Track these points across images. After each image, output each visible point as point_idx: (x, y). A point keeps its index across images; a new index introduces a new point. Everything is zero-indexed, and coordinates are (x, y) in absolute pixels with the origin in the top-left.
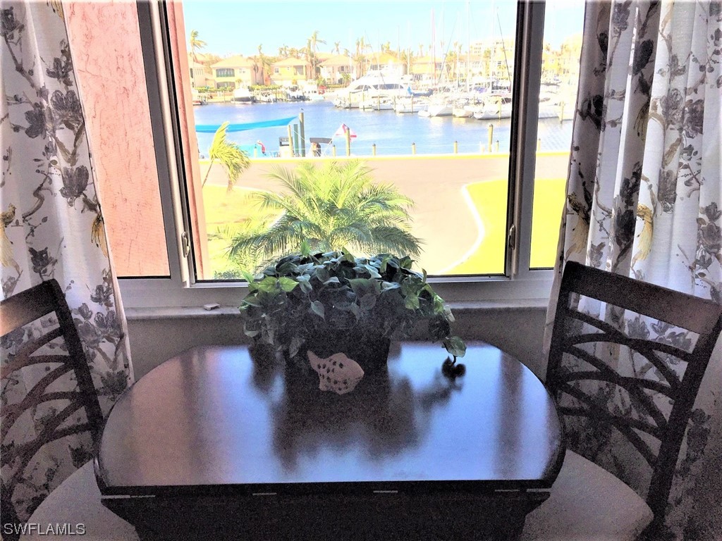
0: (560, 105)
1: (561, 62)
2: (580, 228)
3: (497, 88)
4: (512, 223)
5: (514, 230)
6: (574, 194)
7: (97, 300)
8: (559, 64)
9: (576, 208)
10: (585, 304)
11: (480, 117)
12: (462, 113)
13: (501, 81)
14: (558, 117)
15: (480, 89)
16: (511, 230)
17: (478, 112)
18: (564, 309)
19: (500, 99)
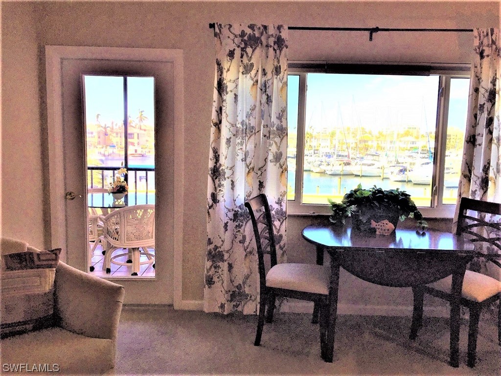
0: (381, 168)
1: (379, 142)
2: (467, 184)
3: (340, 156)
4: (435, 185)
5: (436, 187)
6: (464, 171)
7: (277, 203)
8: (378, 144)
9: (465, 176)
10: (469, 213)
11: (331, 173)
12: (318, 170)
13: (340, 152)
14: (380, 176)
15: (329, 156)
16: (434, 188)
17: (329, 170)
18: (462, 216)
19: (342, 162)
